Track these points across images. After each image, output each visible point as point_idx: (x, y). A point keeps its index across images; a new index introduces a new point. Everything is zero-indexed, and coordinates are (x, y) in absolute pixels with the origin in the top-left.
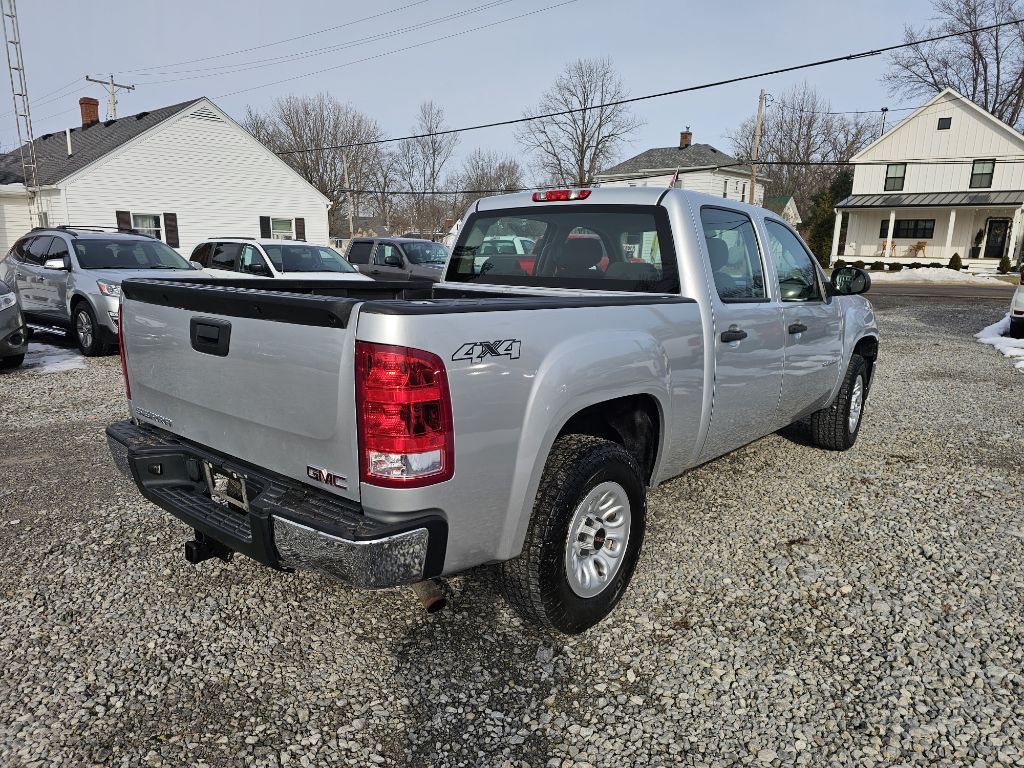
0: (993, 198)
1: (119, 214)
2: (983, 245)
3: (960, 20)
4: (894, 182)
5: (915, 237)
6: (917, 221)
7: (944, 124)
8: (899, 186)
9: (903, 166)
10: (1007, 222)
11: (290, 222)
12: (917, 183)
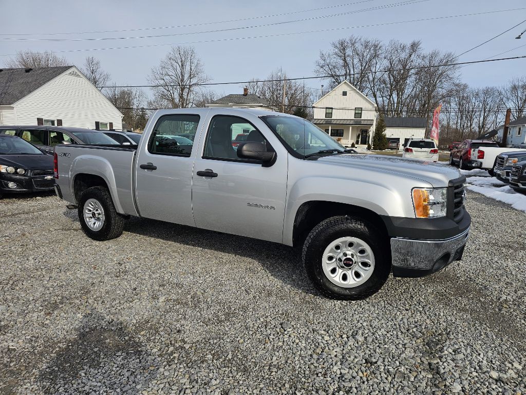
0: (362, 123)
1: (38, 119)
2: (360, 140)
3: (341, 52)
4: (328, 115)
5: (337, 136)
6: (337, 130)
7: (345, 94)
8: (330, 116)
9: (331, 110)
10: (367, 131)
11: (106, 124)
12: (336, 115)
